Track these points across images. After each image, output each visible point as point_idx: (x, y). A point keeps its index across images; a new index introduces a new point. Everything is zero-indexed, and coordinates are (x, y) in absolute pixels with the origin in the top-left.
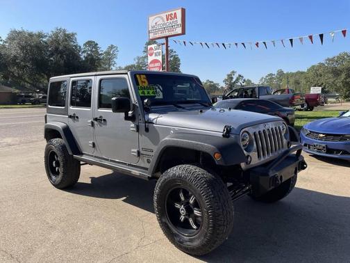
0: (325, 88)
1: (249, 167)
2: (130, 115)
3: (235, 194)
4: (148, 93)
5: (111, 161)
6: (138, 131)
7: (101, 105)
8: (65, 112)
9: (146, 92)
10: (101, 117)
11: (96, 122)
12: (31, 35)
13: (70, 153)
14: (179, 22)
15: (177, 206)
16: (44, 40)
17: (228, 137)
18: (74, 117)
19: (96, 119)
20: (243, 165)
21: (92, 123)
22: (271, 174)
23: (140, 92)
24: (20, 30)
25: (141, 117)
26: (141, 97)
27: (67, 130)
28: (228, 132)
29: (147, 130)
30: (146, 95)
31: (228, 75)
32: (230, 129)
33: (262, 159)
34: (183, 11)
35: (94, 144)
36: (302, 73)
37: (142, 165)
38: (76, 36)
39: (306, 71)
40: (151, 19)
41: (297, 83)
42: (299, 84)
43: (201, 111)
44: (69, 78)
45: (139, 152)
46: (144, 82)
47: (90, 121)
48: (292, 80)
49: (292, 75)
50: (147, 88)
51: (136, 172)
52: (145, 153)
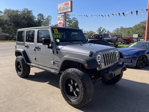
0: (139, 34)
1: (100, 69)
2: (50, 46)
3: (95, 81)
4: (58, 36)
5: (43, 66)
6: (54, 53)
7: (38, 42)
8: (24, 44)
9: (57, 36)
10: (38, 47)
11: (36, 49)
12: (13, 11)
13: (26, 62)
14: (70, 6)
15: (70, 85)
16: (19, 13)
17: (91, 56)
18: (27, 47)
19: (36, 48)
20: (98, 69)
21: (35, 49)
22: (110, 73)
23: (55, 36)
24: (9, 9)
25: (55, 47)
26: (55, 38)
27: (24, 52)
28: (91, 54)
29: (57, 53)
30: (57, 37)
31: (99, 29)
32: (92, 53)
33: (107, 66)
34: (71, 2)
35: (35, 58)
36: (131, 28)
37: (55, 68)
38: (32, 12)
39: (133, 27)
40: (59, 5)
41: (129, 32)
42: (129, 33)
43: (81, 45)
44: (25, 30)
45: (54, 62)
46: (57, 32)
47: (33, 48)
48: (126, 31)
49: (127, 29)
50: (58, 34)
51: (53, 71)
52: (56, 63)
